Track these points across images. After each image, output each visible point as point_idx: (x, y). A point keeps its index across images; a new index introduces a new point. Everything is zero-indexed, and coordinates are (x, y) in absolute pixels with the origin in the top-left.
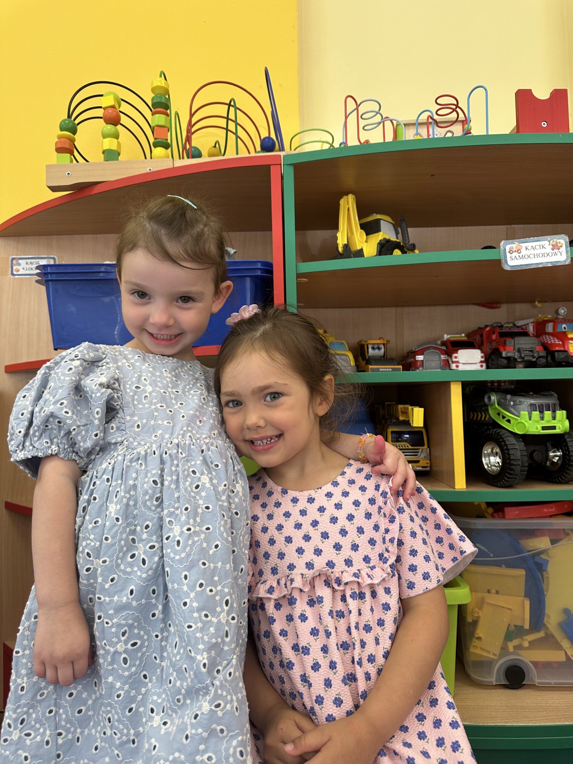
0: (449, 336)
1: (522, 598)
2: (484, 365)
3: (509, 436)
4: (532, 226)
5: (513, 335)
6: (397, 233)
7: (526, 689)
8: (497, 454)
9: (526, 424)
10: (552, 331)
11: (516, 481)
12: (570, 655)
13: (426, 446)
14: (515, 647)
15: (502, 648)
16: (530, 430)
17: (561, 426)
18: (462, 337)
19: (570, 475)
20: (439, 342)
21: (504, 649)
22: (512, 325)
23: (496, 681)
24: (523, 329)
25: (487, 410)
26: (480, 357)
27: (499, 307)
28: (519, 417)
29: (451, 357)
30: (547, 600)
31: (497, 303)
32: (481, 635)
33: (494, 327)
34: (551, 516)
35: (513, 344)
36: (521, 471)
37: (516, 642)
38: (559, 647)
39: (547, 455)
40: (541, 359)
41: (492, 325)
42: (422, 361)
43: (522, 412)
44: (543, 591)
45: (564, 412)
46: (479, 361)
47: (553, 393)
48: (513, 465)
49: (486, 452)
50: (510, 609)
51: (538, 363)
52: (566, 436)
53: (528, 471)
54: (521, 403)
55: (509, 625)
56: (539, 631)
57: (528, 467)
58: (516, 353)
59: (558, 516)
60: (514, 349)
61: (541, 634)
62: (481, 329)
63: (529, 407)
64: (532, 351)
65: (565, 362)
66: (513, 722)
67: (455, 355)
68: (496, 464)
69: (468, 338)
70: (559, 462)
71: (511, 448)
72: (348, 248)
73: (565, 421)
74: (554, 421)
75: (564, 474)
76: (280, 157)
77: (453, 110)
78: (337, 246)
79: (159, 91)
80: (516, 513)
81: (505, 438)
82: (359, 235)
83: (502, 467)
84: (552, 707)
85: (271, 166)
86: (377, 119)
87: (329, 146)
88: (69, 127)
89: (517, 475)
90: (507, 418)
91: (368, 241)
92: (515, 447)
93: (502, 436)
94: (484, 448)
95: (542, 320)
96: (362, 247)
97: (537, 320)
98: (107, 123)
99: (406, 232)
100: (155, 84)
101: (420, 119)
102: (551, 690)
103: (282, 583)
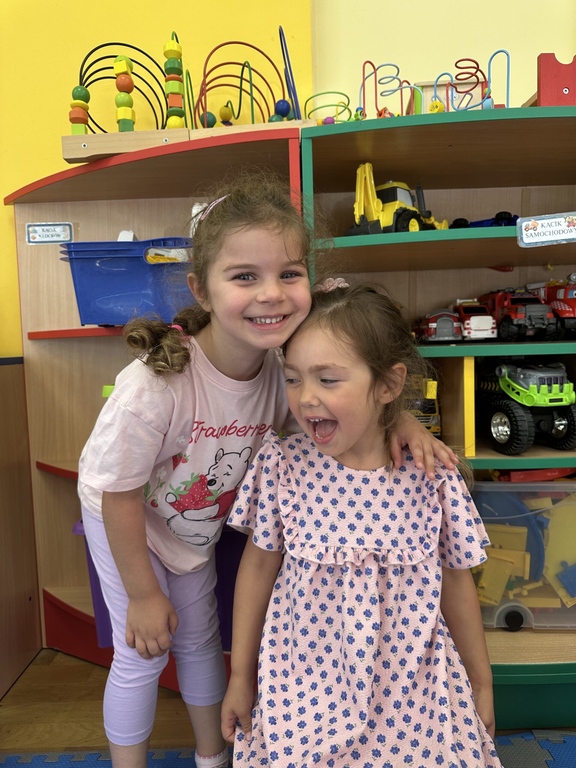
0: (461, 301)
1: (523, 553)
2: (495, 331)
3: (517, 408)
4: (548, 187)
5: (524, 302)
6: (413, 202)
7: (523, 631)
8: (505, 423)
9: (534, 397)
10: (563, 298)
11: (523, 450)
12: (565, 602)
13: (437, 414)
14: (515, 595)
15: (504, 596)
16: (538, 403)
17: (568, 399)
18: (474, 302)
19: (574, 443)
20: (451, 307)
21: (505, 598)
22: (523, 291)
23: (497, 625)
24: (534, 295)
25: (497, 381)
26: (492, 323)
27: (512, 271)
28: (527, 389)
29: (463, 323)
30: (546, 553)
31: (510, 267)
32: (484, 585)
33: (506, 293)
34: (554, 480)
35: (524, 312)
36: (528, 441)
37: (516, 591)
38: (556, 596)
39: (553, 424)
40: (551, 326)
41: (504, 290)
42: (435, 329)
43: (531, 386)
44: (543, 547)
45: (572, 385)
46: (490, 327)
47: (561, 365)
48: (520, 435)
49: (494, 422)
50: (512, 563)
51: (548, 330)
52: (572, 407)
53: (534, 441)
54: (530, 376)
55: (511, 576)
56: (537, 581)
57: (535, 437)
58: (527, 321)
59: (561, 480)
60: (525, 317)
61: (540, 584)
62: (492, 293)
63: (538, 381)
64: (542, 319)
65: (574, 329)
66: (512, 661)
67: (468, 322)
68: (504, 434)
69: (480, 305)
70: (564, 431)
71: (519, 419)
72: (365, 219)
73: (572, 393)
74: (561, 394)
75: (569, 443)
76: (298, 129)
77: (473, 75)
78: (353, 216)
79: (171, 56)
80: (522, 477)
81: (515, 410)
82: (375, 204)
83: (511, 436)
84: (547, 648)
85: (290, 140)
86: (395, 84)
87: (344, 108)
88: (81, 95)
89: (524, 444)
90: (516, 391)
91: (385, 211)
92: (523, 419)
93: (512, 408)
94: (493, 419)
95: (554, 285)
96: (378, 217)
97: (549, 284)
98: (121, 91)
99: (422, 199)
100: (168, 48)
101: (440, 81)
102: (546, 633)
103: (331, 551)
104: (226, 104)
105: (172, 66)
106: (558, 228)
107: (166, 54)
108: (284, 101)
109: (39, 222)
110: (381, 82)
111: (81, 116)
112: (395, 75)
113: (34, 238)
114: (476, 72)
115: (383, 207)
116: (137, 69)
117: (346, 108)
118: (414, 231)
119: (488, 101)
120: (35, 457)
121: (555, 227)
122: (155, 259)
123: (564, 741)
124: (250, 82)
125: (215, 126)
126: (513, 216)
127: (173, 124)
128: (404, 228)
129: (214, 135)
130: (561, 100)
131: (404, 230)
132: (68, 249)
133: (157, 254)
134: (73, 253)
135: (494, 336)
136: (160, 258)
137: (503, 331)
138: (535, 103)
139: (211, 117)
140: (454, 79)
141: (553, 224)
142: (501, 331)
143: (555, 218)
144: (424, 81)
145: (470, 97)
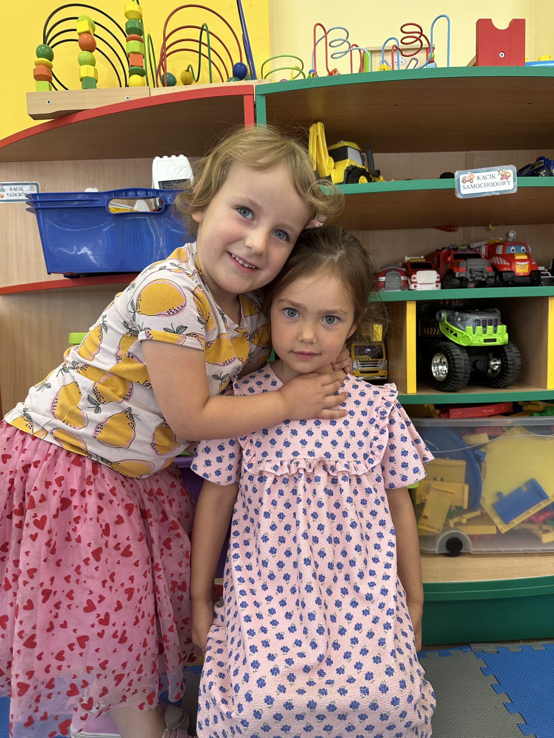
0: (409, 258)
1: (462, 484)
2: (440, 285)
3: (455, 348)
4: (490, 152)
5: (465, 257)
6: (363, 161)
7: (462, 556)
8: (444, 363)
9: (470, 337)
10: (501, 253)
11: (460, 386)
12: (500, 528)
13: (384, 359)
14: (456, 524)
15: (445, 525)
16: (473, 342)
17: (501, 339)
18: (421, 259)
19: (507, 381)
20: (400, 264)
21: (446, 525)
22: (466, 247)
23: (439, 551)
24: (476, 251)
25: (438, 326)
26: (436, 277)
27: (456, 231)
28: (464, 331)
29: (410, 277)
30: (483, 485)
31: (454, 226)
32: (427, 515)
33: (450, 250)
34: (490, 416)
35: (465, 266)
36: (465, 377)
37: (456, 519)
38: (492, 523)
39: (489, 364)
40: (490, 279)
41: (449, 247)
42: (384, 282)
43: (468, 327)
44: (480, 479)
45: (505, 327)
46: (435, 281)
47: (496, 310)
48: (457, 372)
49: (435, 362)
50: (452, 493)
51: (488, 283)
52: (505, 347)
53: (470, 378)
54: (467, 319)
55: (451, 506)
56: (475, 510)
57: (470, 374)
58: (468, 274)
59: (497, 416)
60: (466, 270)
61: (478, 513)
62: (437, 250)
63: (474, 323)
64: (482, 272)
65: (512, 282)
66: (451, 580)
67: (414, 276)
68: (444, 373)
69: (427, 260)
70: (498, 370)
71: (456, 358)
73: (505, 334)
74: (495, 335)
75: (502, 380)
76: (252, 86)
77: (417, 40)
79: (132, 16)
80: (460, 413)
81: (452, 350)
82: (327, 162)
83: (449, 374)
84: (483, 569)
85: (244, 96)
86: (345, 47)
87: (299, 72)
88: (45, 52)
89: (461, 381)
90: (454, 333)
91: (336, 168)
92: (460, 357)
93: (450, 348)
94: (433, 358)
95: (494, 243)
96: (330, 173)
97: (490, 242)
98: (83, 50)
99: (371, 158)
100: (129, 9)
101: (388, 46)
102: (483, 557)
103: (286, 464)
104: (187, 69)
105: (133, 26)
107: (126, 15)
108: (241, 64)
109: (7, 181)
110: (332, 44)
111: (45, 73)
112: (345, 38)
114: (420, 37)
115: (335, 165)
116: (99, 31)
117: (301, 72)
123: (498, 651)
124: (208, 45)
125: (175, 85)
127: (134, 83)
129: (174, 92)
130: (497, 62)
132: (34, 199)
134: (38, 203)
135: (438, 288)
137: (447, 284)
139: (172, 78)
140: (400, 44)
144: (373, 46)
145: (416, 62)
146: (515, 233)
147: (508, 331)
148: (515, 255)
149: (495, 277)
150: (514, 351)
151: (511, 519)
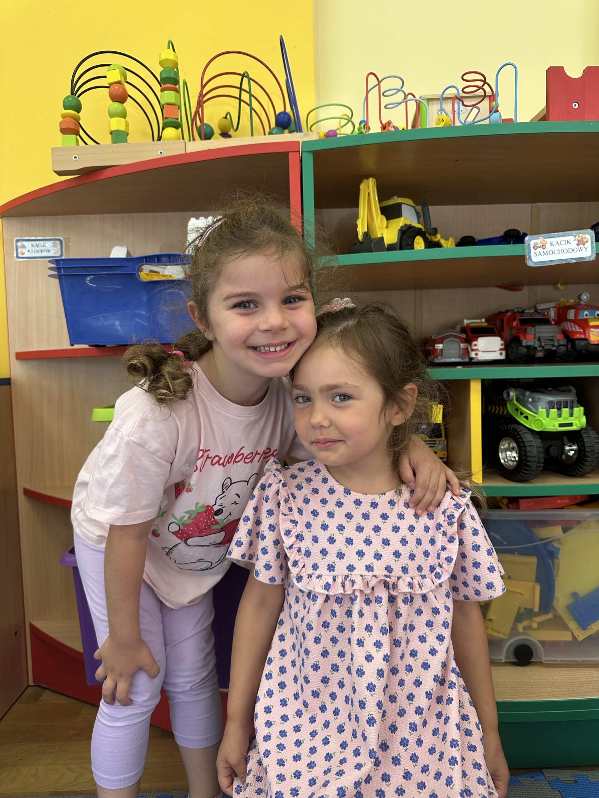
0: (469, 321)
1: (531, 584)
2: (504, 352)
3: (526, 433)
4: (558, 204)
5: (533, 322)
6: (419, 218)
7: (533, 666)
8: (513, 448)
9: (543, 421)
10: (573, 318)
11: (531, 477)
12: (576, 634)
13: (443, 438)
14: (524, 628)
15: (512, 629)
16: (547, 427)
17: (578, 423)
18: (482, 322)
19: (584, 470)
20: (459, 327)
21: (514, 630)
22: (532, 311)
23: (506, 658)
24: (544, 315)
25: (505, 405)
26: (500, 345)
27: (521, 290)
28: (536, 413)
29: (470, 345)
30: (556, 584)
31: (519, 286)
32: (492, 617)
33: (515, 313)
34: (564, 507)
35: (533, 333)
36: (537, 467)
37: (525, 623)
38: (566, 628)
39: (563, 449)
40: (561, 347)
41: (513, 310)
42: (442, 350)
43: (540, 410)
44: (553, 578)
45: (582, 409)
46: (499, 349)
47: (571, 388)
48: (529, 461)
49: (502, 447)
50: (521, 594)
51: (558, 352)
52: (582, 432)
53: (543, 467)
54: (539, 400)
55: (520, 608)
56: (548, 613)
57: (544, 463)
58: (537, 342)
59: (571, 507)
60: (535, 338)
61: (550, 616)
62: (501, 313)
63: (547, 405)
64: (552, 340)
65: (585, 350)
66: (521, 697)
67: (475, 343)
68: (513, 459)
69: (488, 325)
70: (574, 456)
71: (528, 445)
72: (368, 236)
73: (582, 417)
74: (571, 418)
75: (579, 468)
76: (298, 142)
77: (480, 88)
78: (356, 233)
79: (167, 65)
80: (531, 504)
81: (523, 435)
82: (379, 221)
83: (519, 462)
84: (557, 683)
85: (290, 153)
86: (400, 97)
87: (347, 121)
88: (72, 104)
89: (533, 471)
90: (525, 415)
91: (389, 228)
92: (532, 444)
93: (520, 433)
94: (501, 443)
95: (563, 306)
96: (382, 234)
97: (559, 304)
98: (113, 101)
99: (428, 216)
100: (164, 57)
101: (446, 94)
102: (557, 667)
103: (339, 580)
104: (225, 116)
105: (168, 75)
106: (568, 246)
107: (161, 63)
108: (284, 113)
109: (28, 236)
110: (385, 94)
111: (73, 126)
112: (399, 88)
113: (23, 254)
114: (483, 85)
115: (387, 224)
116: (131, 78)
117: (349, 121)
118: (419, 248)
119: (495, 115)
120: (22, 483)
121: (564, 245)
122: (148, 277)
123: (575, 780)
124: (249, 92)
125: (212, 138)
126: (521, 234)
127: (168, 136)
128: (409, 245)
129: (211, 148)
130: (570, 115)
131: (409, 248)
132: (57, 265)
133: (151, 271)
134: (62, 269)
135: (503, 357)
136: (154, 275)
137: (512, 352)
138: (544, 118)
139: (209, 129)
140: (461, 92)
141: (563, 243)
142: (509, 352)
143: (565, 236)
144: (429, 94)
145: (477, 111)
146: (588, 296)
147: (585, 414)
148: (589, 320)
149: (567, 345)
150: (593, 436)
151: (589, 625)
